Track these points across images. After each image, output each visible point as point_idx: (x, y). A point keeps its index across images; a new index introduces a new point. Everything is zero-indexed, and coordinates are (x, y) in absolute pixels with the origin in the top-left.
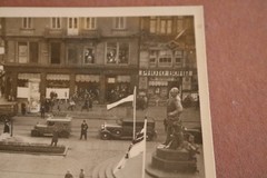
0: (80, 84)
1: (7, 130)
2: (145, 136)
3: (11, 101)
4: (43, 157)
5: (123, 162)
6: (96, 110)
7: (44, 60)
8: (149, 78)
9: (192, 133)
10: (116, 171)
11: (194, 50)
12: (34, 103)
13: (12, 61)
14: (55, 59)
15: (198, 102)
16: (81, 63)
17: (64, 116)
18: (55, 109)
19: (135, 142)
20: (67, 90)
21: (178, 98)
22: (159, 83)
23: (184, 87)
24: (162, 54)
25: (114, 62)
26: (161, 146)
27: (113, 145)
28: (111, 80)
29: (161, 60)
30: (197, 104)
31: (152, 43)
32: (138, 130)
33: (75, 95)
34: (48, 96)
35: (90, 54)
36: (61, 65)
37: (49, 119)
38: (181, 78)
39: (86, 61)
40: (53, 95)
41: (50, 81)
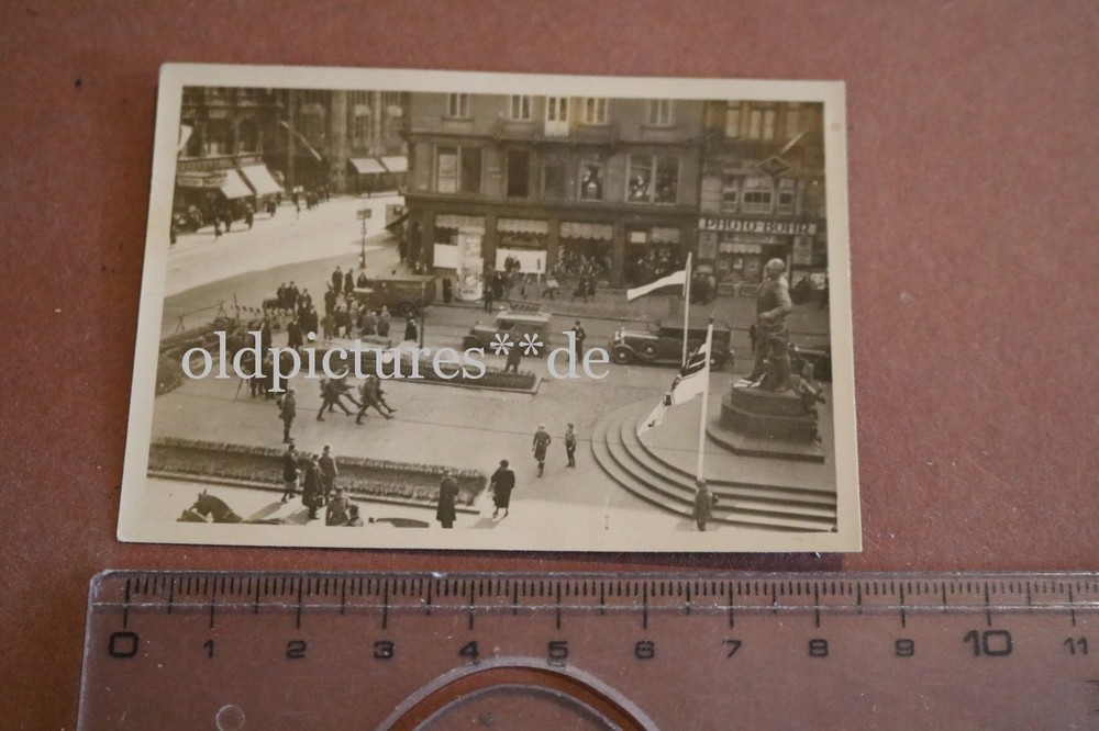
0: (569, 243)
1: (411, 334)
2: (707, 360)
3: (419, 272)
5: (658, 413)
6: (605, 301)
7: (493, 187)
8: (721, 236)
9: (811, 357)
10: (643, 430)
11: (822, 179)
12: (470, 280)
13: (423, 187)
14: (517, 187)
15: (825, 293)
16: (573, 197)
17: (534, 309)
18: (514, 294)
19: (685, 372)
20: (542, 255)
21: (783, 281)
22: (742, 248)
23: (796, 259)
24: (751, 184)
25: (645, 198)
26: (742, 383)
27: (637, 376)
28: (638, 237)
29: (749, 198)
30: (824, 296)
31: (729, 159)
32: (694, 346)
33: (559, 266)
34: (500, 266)
35: (593, 177)
36: (530, 200)
37: (503, 315)
38: (791, 238)
39: (585, 194)
41: (504, 234)
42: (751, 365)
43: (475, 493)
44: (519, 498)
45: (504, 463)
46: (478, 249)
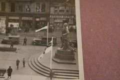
0: (24, 21)
2: (52, 44)
4: (7, 53)
5: (42, 55)
6: (31, 33)
7: (8, 10)
8: (54, 19)
9: (73, 43)
10: (39, 59)
11: (75, 7)
12: (3, 29)
14: (13, 10)
16: (24, 12)
17: (16, 35)
18: (12, 32)
19: (48, 47)
20: (18, 24)
21: (67, 28)
22: (59, 21)
23: (70, 23)
24: (60, 8)
25: (39, 11)
26: (59, 49)
27: (38, 48)
28: (38, 20)
29: (60, 11)
31: (56, 3)
32: (49, 41)
33: (21, 26)
34: (9, 26)
35: (28, 7)
36: (16, 12)
37: (10, 36)
38: (69, 19)
39: (27, 11)
40: (11, 25)
41: (10, 19)
42: (61, 45)
43: (4, 73)
44: (13, 74)
45: (10, 67)
46: (5, 23)
